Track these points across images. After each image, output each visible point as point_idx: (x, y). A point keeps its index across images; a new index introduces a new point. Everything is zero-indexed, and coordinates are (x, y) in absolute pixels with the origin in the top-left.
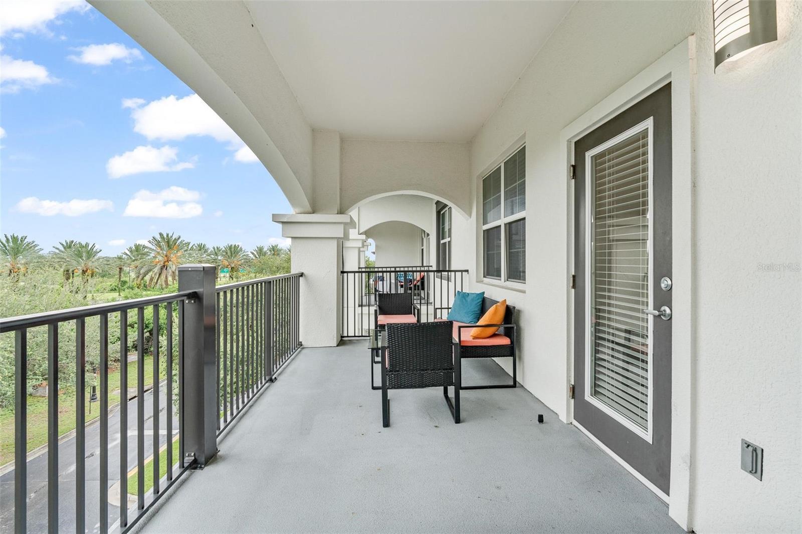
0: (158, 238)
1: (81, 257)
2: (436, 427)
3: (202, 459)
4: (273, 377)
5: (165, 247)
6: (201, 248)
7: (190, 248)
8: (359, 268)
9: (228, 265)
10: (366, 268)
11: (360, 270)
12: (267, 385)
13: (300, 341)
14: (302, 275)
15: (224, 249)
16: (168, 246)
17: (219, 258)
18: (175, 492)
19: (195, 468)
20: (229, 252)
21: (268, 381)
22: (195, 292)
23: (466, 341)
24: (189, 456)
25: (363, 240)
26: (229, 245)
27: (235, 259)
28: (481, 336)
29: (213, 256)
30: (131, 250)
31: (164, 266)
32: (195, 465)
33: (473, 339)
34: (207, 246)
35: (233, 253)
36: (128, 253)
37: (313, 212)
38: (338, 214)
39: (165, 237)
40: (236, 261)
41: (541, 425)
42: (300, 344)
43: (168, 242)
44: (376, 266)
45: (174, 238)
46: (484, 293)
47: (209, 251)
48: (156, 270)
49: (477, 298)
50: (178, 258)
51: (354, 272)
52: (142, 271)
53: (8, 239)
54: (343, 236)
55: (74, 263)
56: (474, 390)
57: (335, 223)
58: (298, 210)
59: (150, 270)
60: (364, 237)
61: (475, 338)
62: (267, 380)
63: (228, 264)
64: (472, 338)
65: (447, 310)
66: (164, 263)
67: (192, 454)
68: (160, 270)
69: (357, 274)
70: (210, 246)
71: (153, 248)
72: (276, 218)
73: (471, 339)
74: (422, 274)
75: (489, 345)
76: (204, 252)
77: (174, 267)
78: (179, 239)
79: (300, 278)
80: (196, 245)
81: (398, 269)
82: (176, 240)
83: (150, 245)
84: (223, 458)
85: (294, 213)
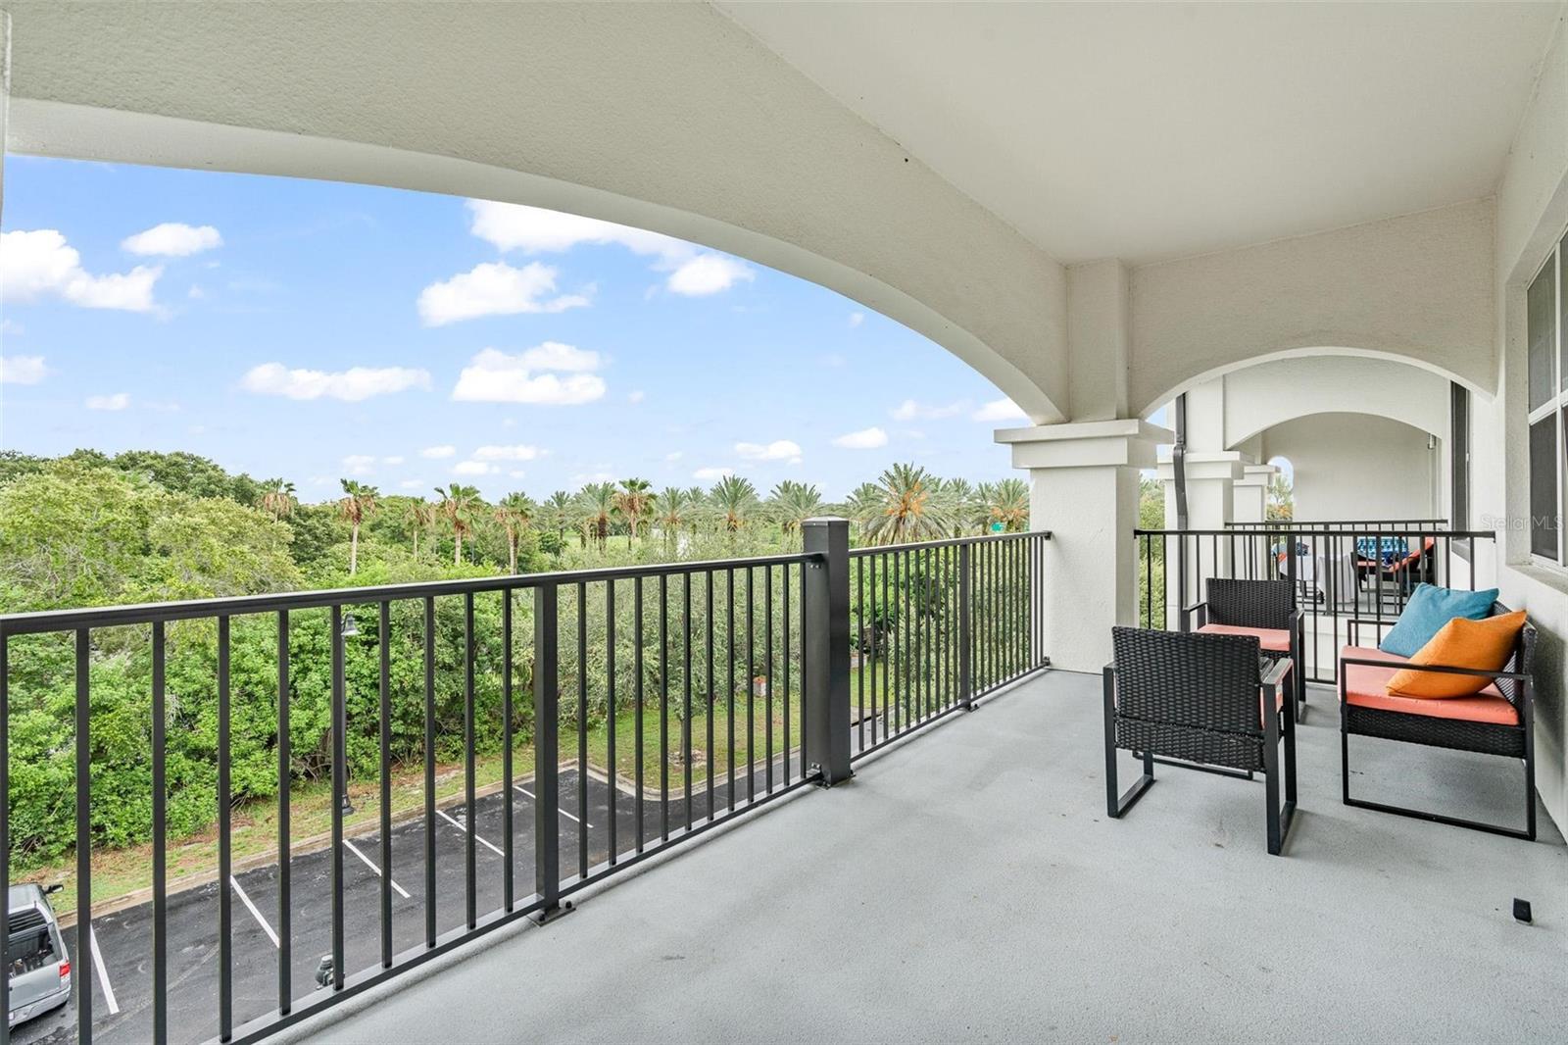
0: (893, 473)
1: (799, 505)
2: (1219, 845)
3: (829, 777)
4: (973, 704)
5: (903, 488)
6: (960, 486)
7: (940, 488)
8: (1226, 524)
9: (1002, 517)
10: (1266, 524)
11: (1229, 528)
12: (957, 712)
13: (1045, 655)
14: (1048, 536)
15: (996, 488)
16: (907, 485)
17: (989, 503)
18: (790, 801)
19: (820, 785)
20: (1003, 492)
21: (960, 706)
22: (820, 555)
23: (1366, 697)
24: (815, 767)
25: (1233, 462)
26: (1005, 480)
27: (1015, 505)
28: (1413, 692)
29: (978, 501)
30: (857, 492)
31: (901, 518)
32: (819, 780)
33: (1390, 695)
34: (969, 484)
35: (1011, 494)
36: (855, 498)
37: (1069, 420)
38: (1117, 419)
39: (902, 470)
40: (1016, 510)
41: (1523, 926)
42: (1046, 662)
43: (906, 478)
44: (1294, 521)
45: (914, 471)
46: (1496, 592)
47: (972, 492)
48: (890, 524)
49: (1471, 604)
50: (922, 503)
51: (1215, 533)
52: (870, 527)
53: (726, 482)
54: (1125, 462)
55: (792, 513)
56: (1386, 815)
57: (1110, 437)
58: (1041, 419)
59: (882, 525)
60: (1236, 456)
61: (1397, 693)
62: (959, 704)
63: (1002, 514)
64: (1387, 691)
65: (1376, 626)
66: (901, 513)
67: (818, 766)
68: (895, 524)
69: (1220, 538)
70: (974, 486)
71: (886, 488)
72: (1000, 436)
73: (1384, 693)
74: (1429, 540)
75: (1438, 716)
76: (964, 495)
77: (914, 519)
78: (921, 472)
79: (1045, 541)
80: (951, 481)
81: (1333, 528)
82: (918, 474)
83: (880, 485)
84: (855, 785)
85: (1034, 425)
